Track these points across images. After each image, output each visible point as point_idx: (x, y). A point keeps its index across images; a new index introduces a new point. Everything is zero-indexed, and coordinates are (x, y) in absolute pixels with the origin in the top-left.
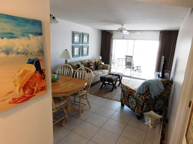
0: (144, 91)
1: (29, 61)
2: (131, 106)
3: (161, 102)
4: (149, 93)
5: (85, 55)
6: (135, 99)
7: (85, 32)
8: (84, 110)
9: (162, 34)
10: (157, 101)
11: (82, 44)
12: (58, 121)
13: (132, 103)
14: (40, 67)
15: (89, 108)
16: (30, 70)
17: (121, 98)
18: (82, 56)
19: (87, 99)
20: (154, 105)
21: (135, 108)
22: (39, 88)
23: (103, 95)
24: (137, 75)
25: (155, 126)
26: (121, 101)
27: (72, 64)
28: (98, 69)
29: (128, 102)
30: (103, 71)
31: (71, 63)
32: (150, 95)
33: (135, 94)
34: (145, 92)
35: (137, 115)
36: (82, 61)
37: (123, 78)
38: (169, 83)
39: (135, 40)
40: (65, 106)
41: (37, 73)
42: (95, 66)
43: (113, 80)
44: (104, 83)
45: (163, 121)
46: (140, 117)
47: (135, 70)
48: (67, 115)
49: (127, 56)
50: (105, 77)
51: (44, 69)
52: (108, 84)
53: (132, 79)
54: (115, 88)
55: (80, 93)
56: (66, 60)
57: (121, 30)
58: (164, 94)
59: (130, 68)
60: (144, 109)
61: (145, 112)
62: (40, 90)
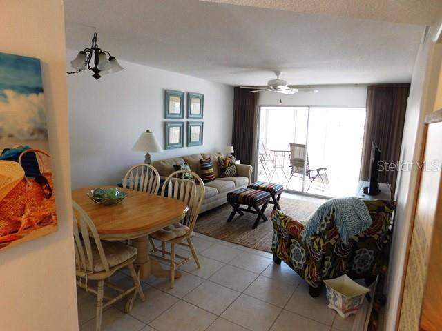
0: (323, 225)
1: (3, 152)
2: (295, 264)
3: (368, 254)
4: (336, 233)
5: (195, 144)
6: (304, 245)
7: (193, 91)
8: (182, 272)
9: (374, 93)
10: (357, 252)
11: (188, 118)
12: (115, 300)
13: (297, 255)
14: (38, 168)
15: (197, 267)
16: (7, 176)
17: (273, 245)
18: (187, 146)
19: (189, 245)
20: (350, 261)
21: (305, 268)
22: (33, 219)
23: (233, 235)
24: (318, 189)
25: (352, 314)
26: (274, 251)
27: (163, 164)
28: (224, 176)
29: (289, 254)
30: (237, 181)
31: (161, 162)
32: (337, 237)
33: (303, 234)
34: (326, 229)
35: (309, 285)
36: (187, 156)
37: (283, 195)
38: (386, 208)
39: (311, 108)
40: (134, 263)
41: (30, 183)
42: (218, 169)
43: (257, 202)
44: (237, 209)
45: (372, 301)
46: (318, 292)
47: (314, 178)
48: (138, 285)
49: (293, 145)
50: (238, 195)
51: (49, 174)
52: (248, 210)
53: (305, 199)
54: (262, 220)
55: (174, 231)
56: (148, 155)
57: (274, 86)
58: (374, 233)
59: (301, 172)
60: (325, 271)
61: (328, 277)
62: (39, 224)
